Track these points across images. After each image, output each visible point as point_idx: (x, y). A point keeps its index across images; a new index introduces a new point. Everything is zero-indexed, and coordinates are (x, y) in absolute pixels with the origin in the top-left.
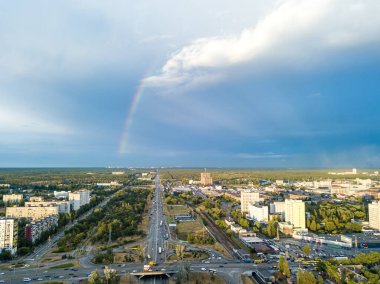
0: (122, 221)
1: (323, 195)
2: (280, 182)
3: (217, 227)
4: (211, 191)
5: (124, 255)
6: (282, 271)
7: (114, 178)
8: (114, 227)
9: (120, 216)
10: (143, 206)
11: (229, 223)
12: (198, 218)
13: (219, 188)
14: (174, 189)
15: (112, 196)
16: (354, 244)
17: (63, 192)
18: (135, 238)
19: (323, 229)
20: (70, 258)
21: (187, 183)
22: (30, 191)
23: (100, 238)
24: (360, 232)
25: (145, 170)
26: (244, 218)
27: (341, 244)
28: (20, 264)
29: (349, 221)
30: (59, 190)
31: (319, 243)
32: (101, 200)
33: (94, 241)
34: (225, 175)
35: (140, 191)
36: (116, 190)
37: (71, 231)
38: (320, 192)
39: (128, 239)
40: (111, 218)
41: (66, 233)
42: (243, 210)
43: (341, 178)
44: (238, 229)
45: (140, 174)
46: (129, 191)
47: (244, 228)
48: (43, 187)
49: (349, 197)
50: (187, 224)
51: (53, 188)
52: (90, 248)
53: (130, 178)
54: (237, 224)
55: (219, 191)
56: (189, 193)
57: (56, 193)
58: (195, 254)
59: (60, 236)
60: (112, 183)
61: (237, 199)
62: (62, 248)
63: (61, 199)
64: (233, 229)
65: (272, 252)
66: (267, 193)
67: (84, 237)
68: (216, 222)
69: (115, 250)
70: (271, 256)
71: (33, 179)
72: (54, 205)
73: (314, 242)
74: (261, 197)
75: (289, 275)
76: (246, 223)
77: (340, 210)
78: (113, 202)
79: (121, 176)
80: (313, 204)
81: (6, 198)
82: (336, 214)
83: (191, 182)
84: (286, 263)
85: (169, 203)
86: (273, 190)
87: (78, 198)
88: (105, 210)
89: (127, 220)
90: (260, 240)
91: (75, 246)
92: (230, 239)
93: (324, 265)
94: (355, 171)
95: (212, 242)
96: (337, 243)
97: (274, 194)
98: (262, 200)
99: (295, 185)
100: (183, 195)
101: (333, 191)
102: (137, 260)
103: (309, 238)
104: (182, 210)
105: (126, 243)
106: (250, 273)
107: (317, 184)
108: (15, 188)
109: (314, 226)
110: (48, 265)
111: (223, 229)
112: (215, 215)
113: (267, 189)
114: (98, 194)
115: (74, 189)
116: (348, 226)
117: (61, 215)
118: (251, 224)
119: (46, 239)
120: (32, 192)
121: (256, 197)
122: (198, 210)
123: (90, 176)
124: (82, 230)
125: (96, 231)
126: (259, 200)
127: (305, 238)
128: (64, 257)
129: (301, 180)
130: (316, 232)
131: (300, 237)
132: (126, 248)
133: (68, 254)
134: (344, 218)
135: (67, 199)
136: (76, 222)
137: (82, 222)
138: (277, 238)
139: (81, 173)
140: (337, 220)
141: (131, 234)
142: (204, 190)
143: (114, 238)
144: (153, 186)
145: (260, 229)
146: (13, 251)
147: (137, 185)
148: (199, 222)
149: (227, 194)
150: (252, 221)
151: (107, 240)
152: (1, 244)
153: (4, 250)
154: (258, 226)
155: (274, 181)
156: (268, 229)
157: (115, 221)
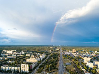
2: (96, 52)
4: (75, 55)
7: (50, 49)
9: (52, 63)
10: (57, 59)
11: (81, 67)
13: (78, 54)
14: (65, 53)
15: (50, 55)
17: (38, 54)
18: (56, 70)
21: (69, 51)
22: (31, 53)
23: (47, 70)
25: (58, 46)
34: (79, 49)
36: (51, 53)
39: (54, 70)
42: (85, 63)
44: (84, 70)
45: (56, 48)
46: (54, 54)
48: (34, 52)
50: (69, 66)
51: (36, 52)
52: (45, 72)
54: (83, 68)
55: (78, 55)
56: (69, 55)
59: (38, 68)
61: (83, 58)
66: (92, 56)
67: (43, 69)
68: (77, 66)
71: (32, 49)
79: (52, 48)
85: (64, 58)
86: (94, 55)
91: (41, 71)
97: (94, 57)
100: (68, 56)
104: (68, 61)
105: (53, 71)
111: (79, 69)
112: (77, 64)
117: (38, 61)
120: (32, 53)
121: (89, 59)
123: (44, 48)
124: (43, 66)
125: (46, 67)
136: (41, 64)
137: (43, 64)
139: (43, 47)
141: (54, 69)
142: (74, 54)
143: (51, 70)
144: (60, 52)
146: (28, 72)
147: (56, 51)
148: (72, 66)
149: (80, 56)
150: (88, 67)
151: (49, 70)
152: (25, 70)
153: (26, 72)
154: (90, 69)
155: (94, 51)
156: (93, 71)
157: (51, 65)
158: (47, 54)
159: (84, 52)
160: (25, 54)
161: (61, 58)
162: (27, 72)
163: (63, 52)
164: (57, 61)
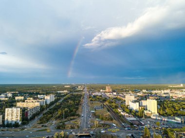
0: (69, 109)
1: (166, 97)
2: (144, 91)
3: (114, 112)
5: (70, 125)
6: (146, 134)
7: (66, 89)
8: (65, 112)
9: (68, 107)
10: (79, 102)
11: (120, 111)
12: (105, 108)
13: (115, 94)
14: (94, 94)
15: (65, 97)
16: (182, 121)
17: (42, 96)
18: (75, 117)
19: (166, 113)
20: (46, 126)
21: (99, 91)
22: (27, 95)
23: (59, 117)
25: (80, 85)
26: (127, 108)
27: (175, 121)
28: (23, 129)
29: (179, 110)
30: (40, 94)
31: (164, 121)
32: (60, 99)
33: (56, 119)
34: (117, 88)
35: (77, 95)
37: (46, 114)
38: (165, 95)
39: (72, 117)
40: (64, 108)
41: (44, 114)
42: (126, 104)
43: (175, 89)
45: (78, 87)
46: (72, 95)
47: (127, 113)
48: (33, 93)
49: (179, 98)
50: (100, 111)
51: (38, 94)
52: (54, 122)
53: (73, 89)
54: (124, 111)
55: (115, 95)
56: (101, 96)
57: (39, 96)
58: (104, 125)
59: (41, 116)
60: (65, 91)
61: (124, 99)
62: (42, 122)
63: (41, 99)
64: (122, 113)
65: (141, 125)
66: (138, 96)
67: (52, 117)
68: (114, 110)
69: (66, 123)
70: (141, 127)
71: (28, 89)
72: (38, 102)
73: (162, 120)
74: (135, 98)
75: (149, 136)
76: (128, 111)
77: (175, 104)
78: (65, 100)
79: (69, 88)
80: (161, 101)
81: (17, 98)
82: (173, 106)
83: (101, 91)
84: (148, 130)
85: (91, 100)
87: (49, 98)
88: (61, 104)
89: (72, 109)
90: (135, 119)
91: (48, 120)
92: (120, 118)
93: (167, 132)
94: (182, 85)
95: (112, 120)
96: (173, 121)
97: (141, 97)
98: (136, 99)
99: (152, 92)
100: (98, 97)
101: (171, 95)
102: (76, 128)
103: (159, 118)
104: (97, 104)
105: (71, 119)
106: (130, 135)
107: (163, 92)
108: (21, 94)
109: (161, 112)
110: (35, 129)
111: (117, 113)
112: (113, 107)
113: (138, 94)
114: (58, 96)
115: (47, 94)
116: (179, 112)
117: (41, 106)
118: (131, 111)
119: (35, 117)
122: (105, 104)
123: (54, 88)
124: (51, 113)
125: (57, 114)
126: (134, 99)
127: (158, 118)
128: (43, 126)
129: (155, 90)
130: (163, 115)
131: (155, 118)
132: (71, 122)
133: (44, 124)
134: (177, 108)
135: (44, 99)
136: (48, 110)
137: (51, 110)
138: (143, 118)
140: (173, 110)
141: (73, 115)
142: (108, 94)
143: (65, 118)
144: (84, 93)
145: (135, 113)
146: (20, 123)
147: (76, 92)
149: (118, 96)
151: (62, 118)
152: (14, 119)
153: (15, 122)
155: (142, 90)
156: (139, 114)
157: (66, 109)
159: (126, 91)
160: (13, 96)
161: (85, 101)
162: (18, 123)
164: (78, 105)
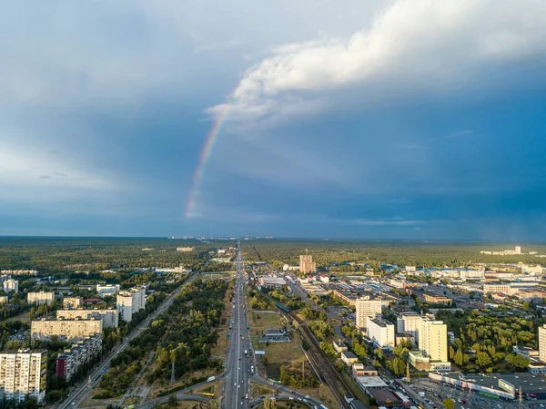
0: (191, 344)
1: (472, 295)
2: (410, 270)
3: (321, 352)
4: (313, 287)
8: (180, 355)
9: (188, 335)
10: (219, 314)
11: (340, 349)
12: (296, 338)
13: (325, 280)
14: (262, 281)
15: (177, 294)
17: (109, 287)
18: (207, 373)
21: (280, 269)
22: (64, 282)
23: (159, 374)
24: (526, 370)
25: (224, 243)
26: (360, 338)
27: (498, 392)
31: (467, 389)
32: (161, 300)
33: (151, 380)
34: (334, 256)
35: (215, 284)
36: (182, 282)
37: (119, 361)
38: (469, 288)
39: (198, 374)
42: (358, 325)
44: (353, 360)
45: (216, 251)
46: (199, 284)
47: (360, 359)
48: (82, 276)
49: (510, 299)
50: (280, 348)
51: (96, 277)
52: (145, 391)
53: (202, 259)
54: (350, 351)
55: (325, 287)
56: (283, 289)
57: (99, 287)
59: (104, 369)
61: (351, 303)
62: (107, 392)
63: (106, 299)
64: (345, 359)
65: (400, 404)
66: (393, 292)
67: (137, 371)
68: (321, 345)
69: (179, 395)
71: (67, 260)
73: (460, 388)
74: (384, 298)
76: (363, 351)
77: (497, 328)
78: (177, 305)
79: (189, 254)
80: (458, 314)
81: (32, 297)
83: (285, 267)
85: (255, 307)
86: (399, 285)
87: (129, 303)
88: (166, 321)
89: (197, 343)
90: (383, 384)
91: (125, 386)
94: (518, 250)
96: (492, 390)
97: (402, 294)
99: (434, 274)
100: (275, 294)
101: (487, 288)
104: (275, 321)
105: (195, 382)
107: (463, 275)
108: (48, 277)
109: (459, 357)
111: (330, 358)
112: (319, 334)
113: (393, 283)
114: (156, 289)
117: (106, 331)
118: (371, 351)
120: (67, 285)
121: (377, 306)
123: (145, 254)
124: (134, 358)
127: (447, 379)
128: (109, 408)
131: (439, 378)
132: (195, 392)
134: (504, 342)
136: (126, 343)
138: (407, 379)
139: (134, 249)
140: (492, 350)
141: (201, 366)
142: (304, 282)
143: (179, 375)
144: (233, 274)
145: (383, 361)
146: (40, 397)
147: (211, 270)
148: (296, 343)
149: (335, 292)
150: (372, 344)
151: (169, 378)
152: (24, 388)
153: (27, 396)
154: (380, 356)
155: (402, 266)
156: (394, 363)
157: (180, 345)
158: (160, 286)
159: (358, 269)
160: (21, 289)
161: (237, 307)
162: (35, 400)
163: (250, 273)
164: (215, 323)
